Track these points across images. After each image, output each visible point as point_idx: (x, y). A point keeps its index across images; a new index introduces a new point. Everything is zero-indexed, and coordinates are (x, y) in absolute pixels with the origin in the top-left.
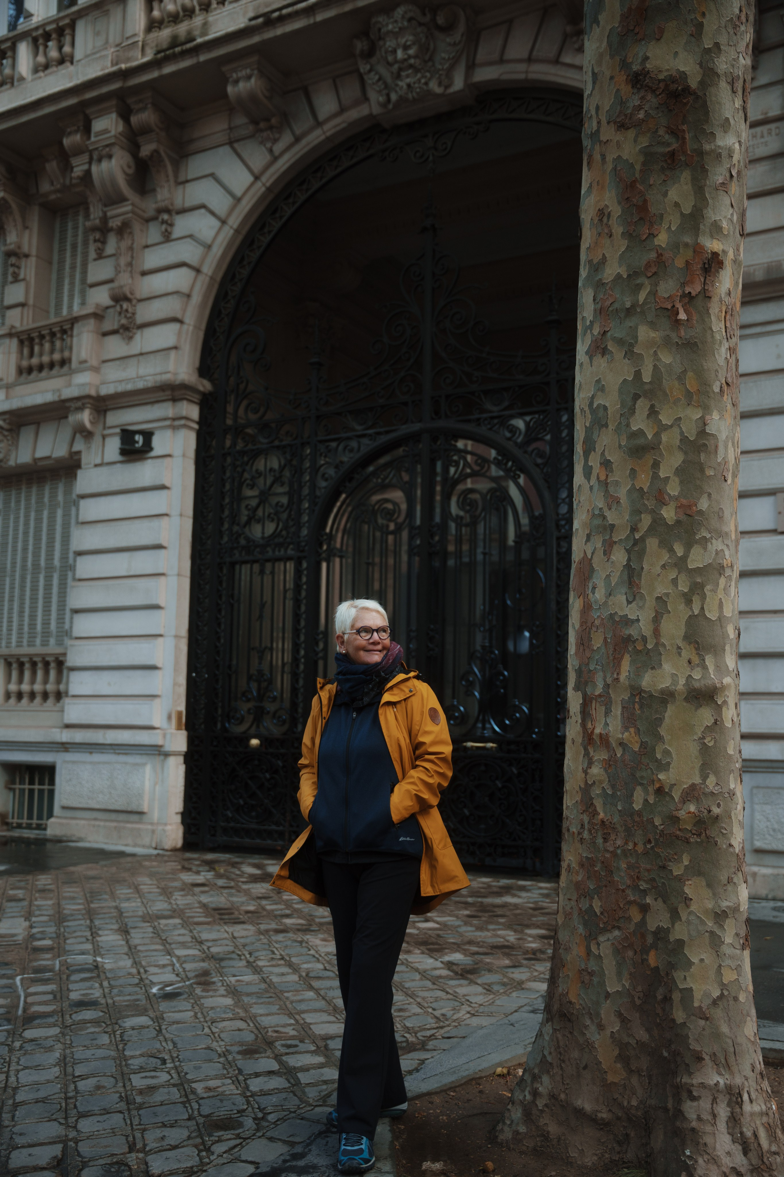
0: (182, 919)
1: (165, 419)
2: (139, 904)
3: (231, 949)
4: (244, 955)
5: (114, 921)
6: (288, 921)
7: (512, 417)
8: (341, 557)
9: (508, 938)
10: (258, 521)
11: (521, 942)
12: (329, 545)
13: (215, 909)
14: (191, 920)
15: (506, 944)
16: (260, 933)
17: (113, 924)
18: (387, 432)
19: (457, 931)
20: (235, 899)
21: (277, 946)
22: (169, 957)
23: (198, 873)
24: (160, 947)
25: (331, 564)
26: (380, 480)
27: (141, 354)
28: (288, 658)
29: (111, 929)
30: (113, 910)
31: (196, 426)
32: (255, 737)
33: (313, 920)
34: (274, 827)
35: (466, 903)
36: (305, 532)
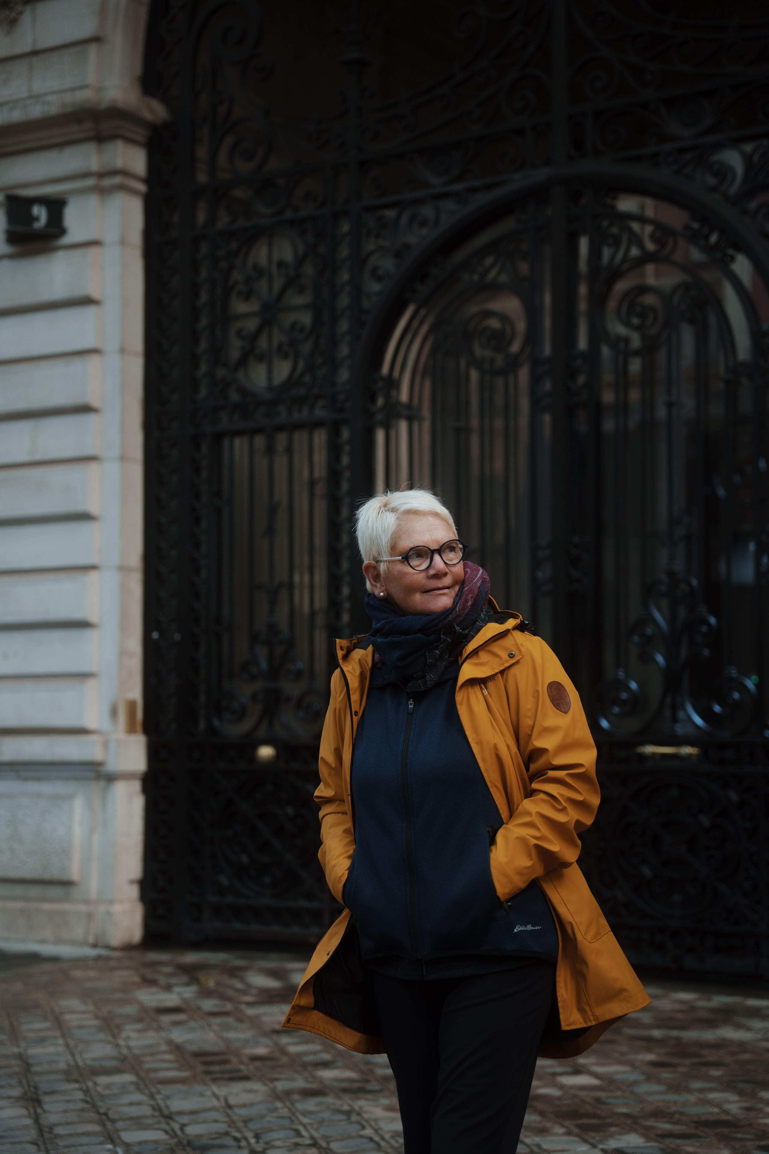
0: (137, 1074)
1: (85, 175)
2: (61, 1049)
3: (222, 1127)
4: (246, 1139)
5: (14, 1082)
6: (326, 1074)
7: (719, 146)
8: (410, 419)
9: (727, 1107)
10: (261, 358)
11: (752, 1114)
12: (388, 397)
13: (197, 1055)
14: (152, 1075)
15: (724, 1117)
16: (276, 1096)
17: (11, 1086)
18: (488, 187)
19: (633, 1093)
20: (232, 1035)
21: (305, 1120)
22: (110, 1146)
23: (168, 988)
24: (96, 1128)
25: (393, 433)
26: (476, 277)
27: (35, 53)
28: (321, 601)
29: (9, 1097)
30: (13, 1062)
31: (142, 187)
32: (267, 742)
33: (372, 1072)
34: (303, 903)
35: (649, 1039)
36: (344, 375)
